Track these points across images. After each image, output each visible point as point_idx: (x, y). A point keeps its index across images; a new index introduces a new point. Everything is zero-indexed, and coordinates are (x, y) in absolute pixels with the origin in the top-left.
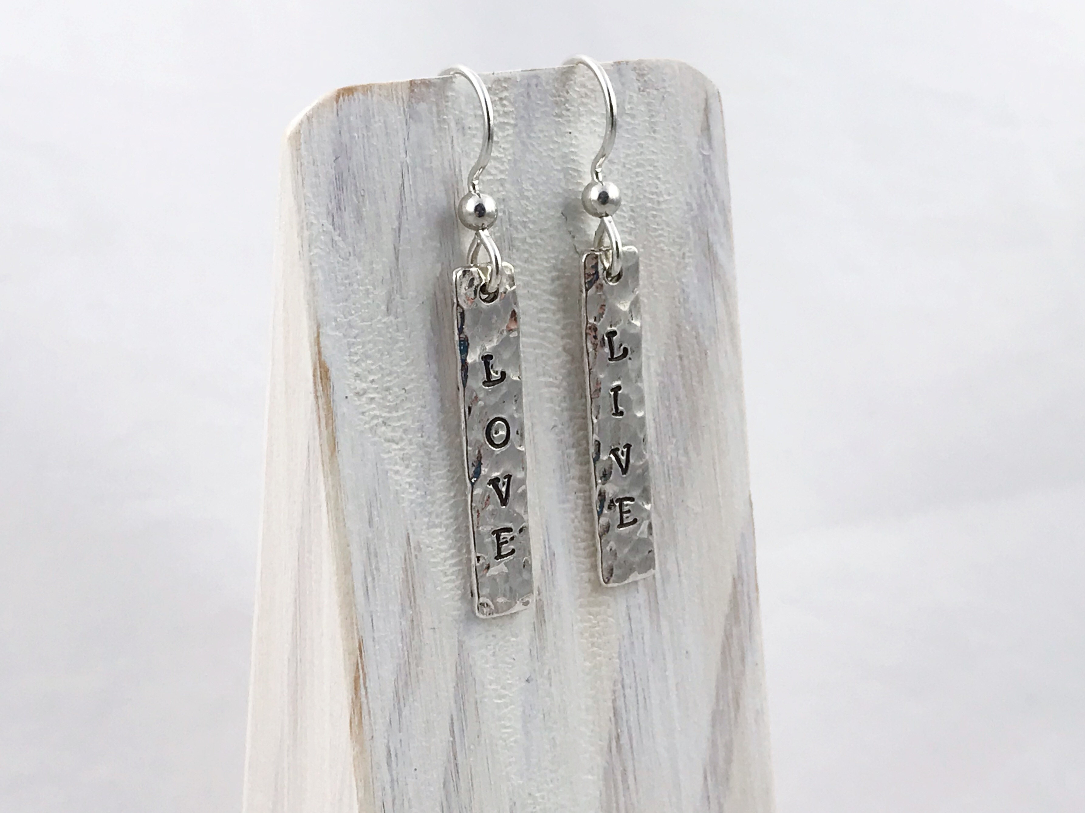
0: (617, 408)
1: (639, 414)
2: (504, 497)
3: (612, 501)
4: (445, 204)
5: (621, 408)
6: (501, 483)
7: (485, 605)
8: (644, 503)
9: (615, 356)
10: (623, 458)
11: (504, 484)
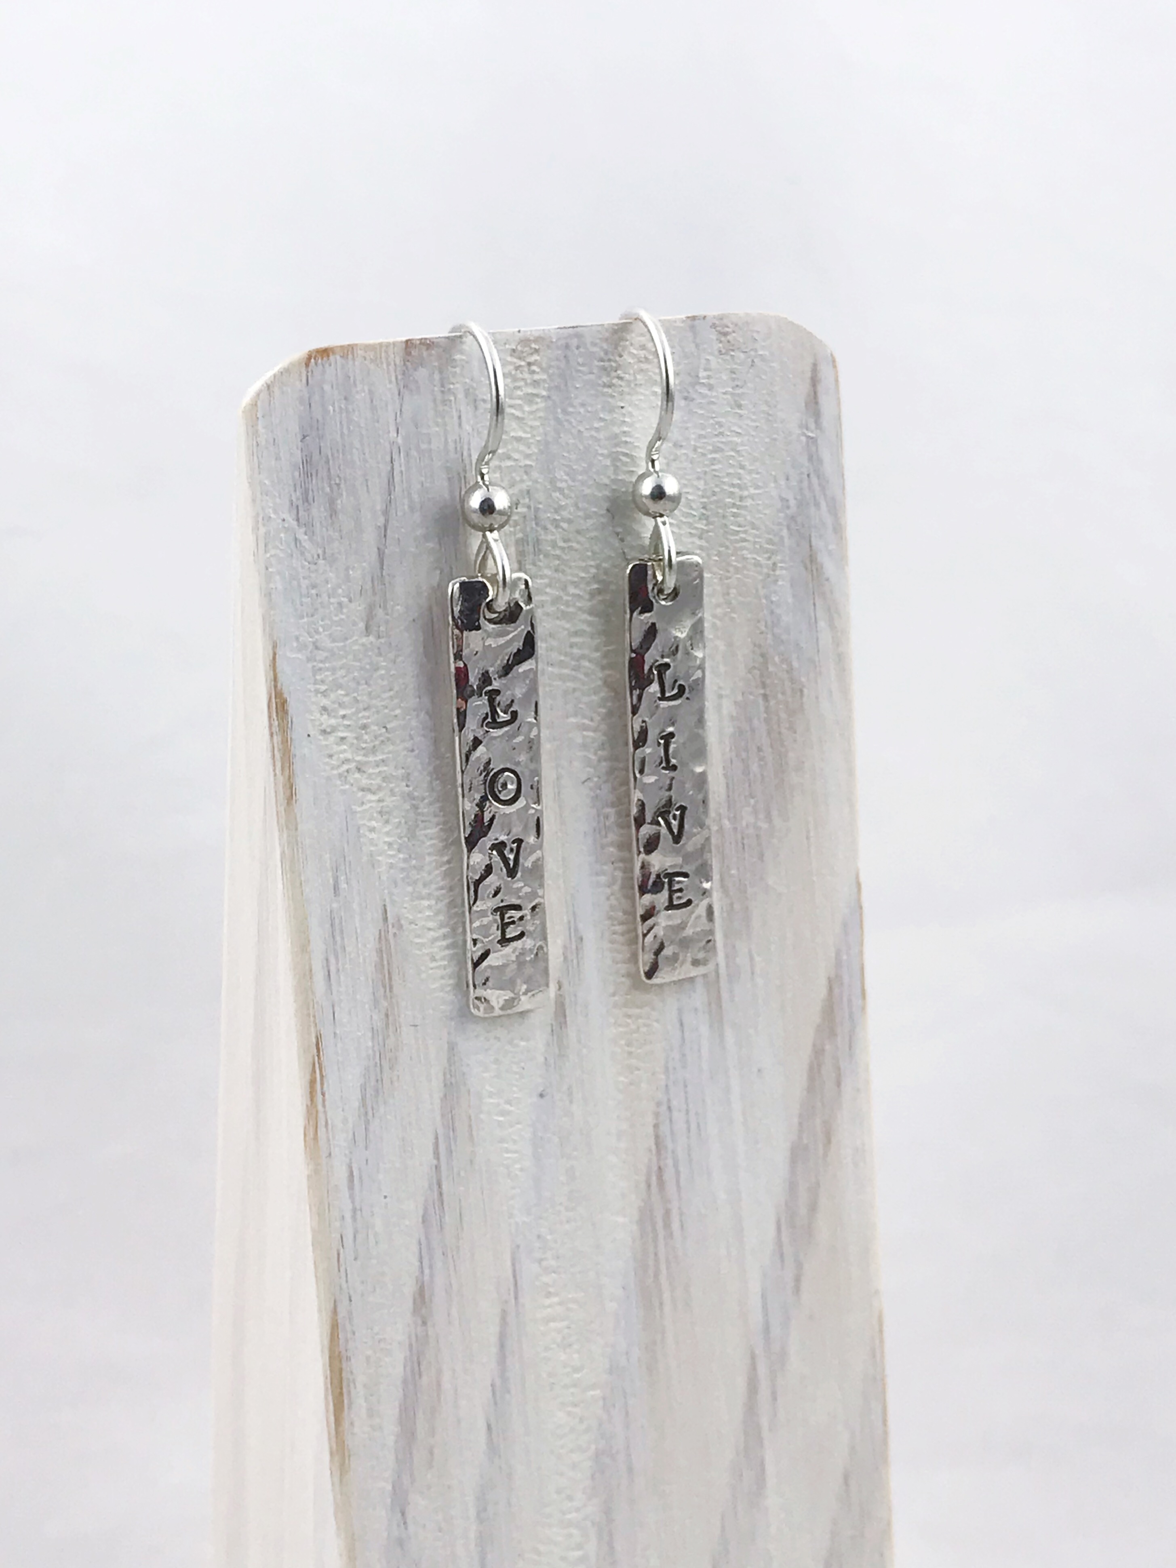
0: (668, 761)
1: (699, 770)
2: (511, 866)
3: (658, 876)
4: (447, 496)
5: (673, 761)
6: (508, 848)
7: (483, 1000)
8: (702, 880)
9: (667, 695)
10: (675, 823)
11: (512, 850)
